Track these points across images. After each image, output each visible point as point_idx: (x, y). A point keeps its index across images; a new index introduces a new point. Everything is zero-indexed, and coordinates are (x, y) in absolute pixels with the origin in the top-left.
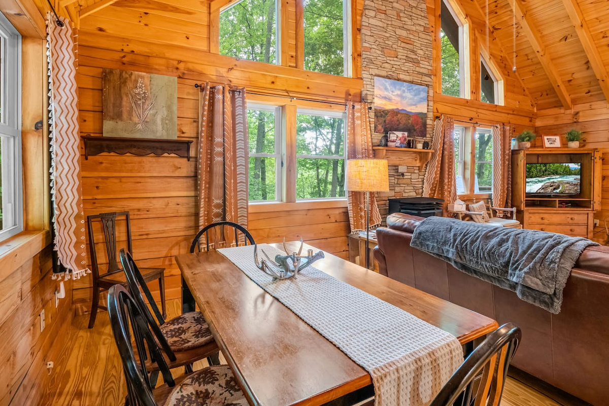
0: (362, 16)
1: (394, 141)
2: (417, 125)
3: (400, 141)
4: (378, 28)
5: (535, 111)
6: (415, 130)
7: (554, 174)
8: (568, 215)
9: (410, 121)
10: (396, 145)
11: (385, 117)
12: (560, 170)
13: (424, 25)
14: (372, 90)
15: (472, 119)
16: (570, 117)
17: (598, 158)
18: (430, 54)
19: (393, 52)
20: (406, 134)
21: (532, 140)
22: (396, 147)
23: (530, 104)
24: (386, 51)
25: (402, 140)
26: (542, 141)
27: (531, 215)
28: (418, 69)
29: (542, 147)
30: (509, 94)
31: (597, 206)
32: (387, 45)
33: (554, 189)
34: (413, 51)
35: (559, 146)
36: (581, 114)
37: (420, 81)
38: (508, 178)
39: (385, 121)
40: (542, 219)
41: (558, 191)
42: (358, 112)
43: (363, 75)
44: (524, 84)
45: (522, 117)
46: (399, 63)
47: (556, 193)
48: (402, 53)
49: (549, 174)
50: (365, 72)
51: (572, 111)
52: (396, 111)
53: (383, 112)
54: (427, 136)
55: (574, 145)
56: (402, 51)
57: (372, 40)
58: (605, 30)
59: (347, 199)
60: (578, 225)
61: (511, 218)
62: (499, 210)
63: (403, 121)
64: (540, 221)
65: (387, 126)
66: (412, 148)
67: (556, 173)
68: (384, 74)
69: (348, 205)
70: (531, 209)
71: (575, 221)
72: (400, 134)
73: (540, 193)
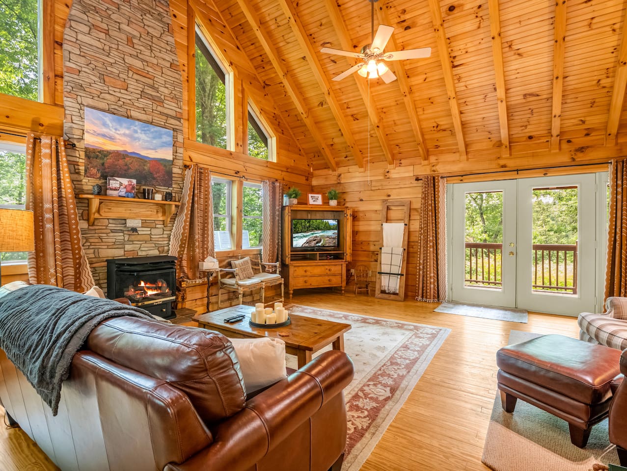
0: (64, 26)
1: (115, 189)
2: (157, 173)
3: (125, 190)
4: (95, 48)
5: (312, 171)
6: (154, 179)
7: (316, 229)
8: (327, 267)
9: (146, 168)
10: (120, 194)
11: (103, 159)
12: (322, 226)
13: (171, 61)
14: (81, 123)
15: (238, 172)
16: (335, 178)
17: (349, 215)
18: (179, 94)
19: (120, 83)
20: (134, 181)
21: (298, 197)
22: (120, 196)
23: (306, 164)
24: (107, 79)
25: (129, 189)
26: (307, 199)
27: (296, 268)
28: (159, 109)
29: (306, 204)
30: (283, 152)
31: (348, 258)
32: (109, 72)
33: (317, 243)
34: (153, 87)
35: (321, 203)
36: (342, 176)
37: (163, 123)
38: (279, 233)
39: (103, 164)
40: (306, 271)
41: (320, 244)
42: (46, 148)
43: (65, 102)
44: (300, 144)
45: (298, 176)
46: (130, 98)
47: (319, 246)
48: (133, 85)
49: (312, 230)
50: (69, 99)
51: (336, 173)
52: (122, 153)
53: (100, 152)
54: (173, 186)
55: (333, 203)
56: (136, 84)
57: (82, 60)
58: (348, 101)
59: (27, 263)
60: (334, 275)
61: (275, 272)
62: (269, 265)
63: (135, 166)
64: (303, 273)
65: (107, 170)
66: (148, 199)
67: (318, 228)
68: (103, 105)
69: (29, 270)
70: (296, 263)
71: (332, 272)
72: (125, 181)
73: (305, 247)
